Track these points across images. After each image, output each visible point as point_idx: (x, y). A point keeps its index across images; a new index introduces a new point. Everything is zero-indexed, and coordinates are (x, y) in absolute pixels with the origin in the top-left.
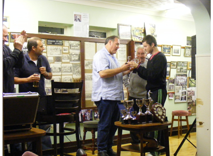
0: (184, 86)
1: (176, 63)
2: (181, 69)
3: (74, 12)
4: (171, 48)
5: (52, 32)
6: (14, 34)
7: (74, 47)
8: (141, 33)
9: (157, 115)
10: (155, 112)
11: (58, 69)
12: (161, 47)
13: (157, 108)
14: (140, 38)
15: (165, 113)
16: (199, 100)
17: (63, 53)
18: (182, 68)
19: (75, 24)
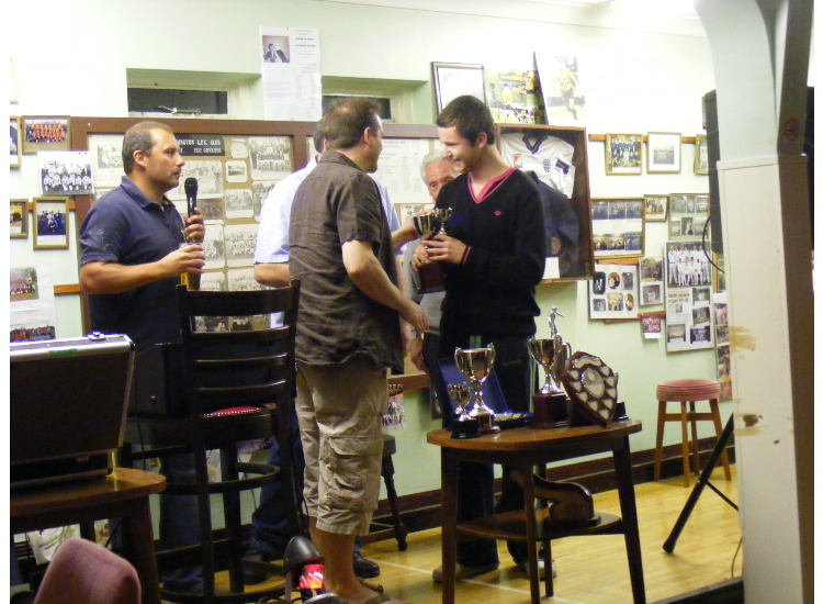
0: (698, 288)
1: (663, 202)
2: (685, 221)
3: (261, 27)
4: (644, 146)
5: (183, 107)
6: (36, 122)
7: (267, 162)
8: (524, 92)
9: (583, 397)
10: (577, 386)
11: (212, 246)
12: (605, 142)
13: (581, 371)
14: (520, 110)
15: (615, 387)
16: (740, 334)
17: (228, 185)
18: (691, 219)
19: (269, 71)
